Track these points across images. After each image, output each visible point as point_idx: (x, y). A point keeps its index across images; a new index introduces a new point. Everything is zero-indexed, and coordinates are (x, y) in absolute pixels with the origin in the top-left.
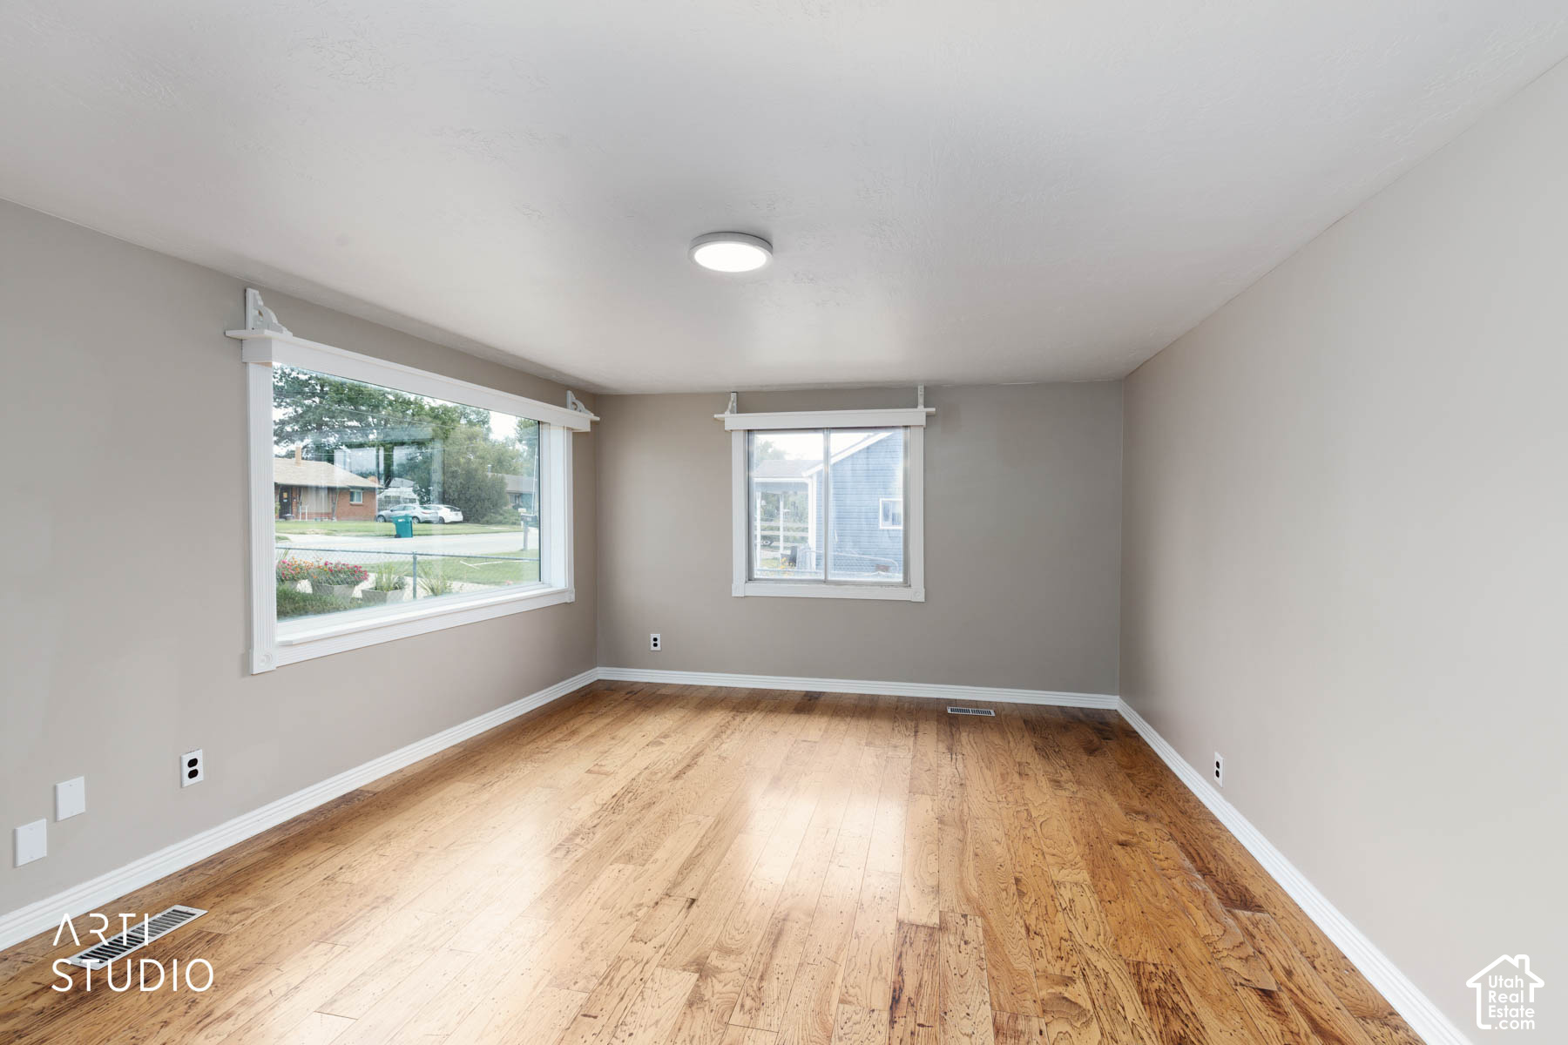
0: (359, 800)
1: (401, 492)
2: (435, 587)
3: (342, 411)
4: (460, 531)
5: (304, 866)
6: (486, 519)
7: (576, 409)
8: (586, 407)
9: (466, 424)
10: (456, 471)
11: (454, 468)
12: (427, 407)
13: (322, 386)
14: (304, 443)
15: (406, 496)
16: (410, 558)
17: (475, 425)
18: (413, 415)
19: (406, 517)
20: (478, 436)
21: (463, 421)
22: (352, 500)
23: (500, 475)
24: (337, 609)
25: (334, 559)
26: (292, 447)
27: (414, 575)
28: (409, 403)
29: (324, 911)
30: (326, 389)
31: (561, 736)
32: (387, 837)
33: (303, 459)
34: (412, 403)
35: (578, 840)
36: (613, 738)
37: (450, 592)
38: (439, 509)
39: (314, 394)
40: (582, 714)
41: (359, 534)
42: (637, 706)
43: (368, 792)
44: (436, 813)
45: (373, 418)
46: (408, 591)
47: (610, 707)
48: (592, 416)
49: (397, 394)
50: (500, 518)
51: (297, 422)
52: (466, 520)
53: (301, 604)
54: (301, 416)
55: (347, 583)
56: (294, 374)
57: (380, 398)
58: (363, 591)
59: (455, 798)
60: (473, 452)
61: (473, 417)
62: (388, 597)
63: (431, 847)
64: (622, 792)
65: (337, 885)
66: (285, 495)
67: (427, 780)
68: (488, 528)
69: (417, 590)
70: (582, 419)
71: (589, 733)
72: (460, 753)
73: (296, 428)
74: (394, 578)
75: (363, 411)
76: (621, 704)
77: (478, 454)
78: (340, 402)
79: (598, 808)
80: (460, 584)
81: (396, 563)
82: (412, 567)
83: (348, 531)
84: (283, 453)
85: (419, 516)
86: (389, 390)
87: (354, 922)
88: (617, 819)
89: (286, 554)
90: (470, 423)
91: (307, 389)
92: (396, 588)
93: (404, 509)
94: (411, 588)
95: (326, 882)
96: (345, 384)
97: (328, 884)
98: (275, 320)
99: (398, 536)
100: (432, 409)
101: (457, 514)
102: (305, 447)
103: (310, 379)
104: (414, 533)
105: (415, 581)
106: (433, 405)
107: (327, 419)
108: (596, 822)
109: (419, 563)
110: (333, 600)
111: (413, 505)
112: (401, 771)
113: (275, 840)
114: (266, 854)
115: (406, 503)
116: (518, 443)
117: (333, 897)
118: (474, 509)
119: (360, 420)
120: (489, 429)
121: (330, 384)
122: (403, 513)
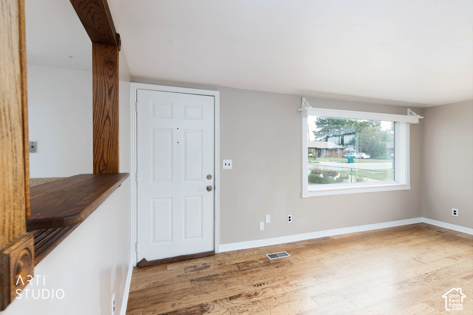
0: (329, 240)
1: (350, 149)
2: (358, 180)
3: (334, 127)
4: (368, 162)
5: (313, 254)
6: (378, 157)
7: (411, 115)
8: (416, 114)
9: (372, 127)
10: (368, 142)
11: (367, 141)
12: (359, 123)
13: (329, 121)
14: (324, 137)
15: (352, 150)
16: (350, 169)
17: (375, 126)
18: (354, 126)
19: (351, 157)
20: (376, 130)
21: (371, 126)
22: (336, 152)
23: (384, 142)
24: (329, 183)
25: (329, 169)
26: (321, 138)
27: (351, 174)
28: (353, 122)
29: (316, 269)
30: (330, 121)
31: (402, 240)
32: (335, 254)
33: (324, 141)
34: (354, 122)
35: (406, 285)
36: (428, 249)
37: (363, 181)
38: (362, 154)
39: (327, 123)
40: (413, 234)
41: (338, 162)
42: (443, 238)
43: (331, 238)
44: (351, 252)
45: (342, 128)
46: (350, 180)
47: (427, 235)
48: (420, 117)
49: (349, 120)
50: (383, 157)
51: (323, 131)
52: (371, 158)
53: (321, 180)
54: (323, 130)
55: (332, 176)
56: (322, 119)
57: (345, 122)
58: (336, 178)
59: (358, 250)
60: (374, 135)
61: (374, 124)
62: (343, 181)
63: (348, 263)
64: (431, 273)
65: (320, 263)
66: (319, 151)
67: (349, 241)
68: (379, 160)
69: (352, 180)
70: (415, 119)
71: (415, 243)
72: (361, 235)
73: (322, 133)
74: (346, 175)
75: (339, 126)
76: (434, 235)
77: (376, 136)
78: (334, 124)
79: (418, 276)
80: (366, 178)
81: (346, 171)
82: (351, 172)
83: (335, 161)
84: (319, 140)
85: (355, 156)
86: (347, 119)
87: (323, 276)
88: (427, 284)
89: (317, 166)
90: (373, 126)
91: (325, 122)
92: (346, 178)
93: (351, 154)
94: (350, 179)
95: (317, 260)
96: (335, 119)
97: (318, 262)
98: (308, 104)
99: (348, 163)
100: (360, 123)
101: (368, 156)
102: (324, 138)
103: (326, 119)
104: (353, 162)
105: (351, 177)
106: (361, 121)
107: (330, 130)
108: (416, 281)
109: (353, 171)
110: (329, 180)
111: (354, 153)
112: (341, 235)
113: (307, 243)
114: (304, 246)
115: (351, 152)
116: (391, 131)
117: (319, 266)
118: (374, 155)
119: (339, 129)
120: (380, 127)
121: (331, 120)
122: (350, 156)
